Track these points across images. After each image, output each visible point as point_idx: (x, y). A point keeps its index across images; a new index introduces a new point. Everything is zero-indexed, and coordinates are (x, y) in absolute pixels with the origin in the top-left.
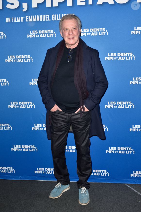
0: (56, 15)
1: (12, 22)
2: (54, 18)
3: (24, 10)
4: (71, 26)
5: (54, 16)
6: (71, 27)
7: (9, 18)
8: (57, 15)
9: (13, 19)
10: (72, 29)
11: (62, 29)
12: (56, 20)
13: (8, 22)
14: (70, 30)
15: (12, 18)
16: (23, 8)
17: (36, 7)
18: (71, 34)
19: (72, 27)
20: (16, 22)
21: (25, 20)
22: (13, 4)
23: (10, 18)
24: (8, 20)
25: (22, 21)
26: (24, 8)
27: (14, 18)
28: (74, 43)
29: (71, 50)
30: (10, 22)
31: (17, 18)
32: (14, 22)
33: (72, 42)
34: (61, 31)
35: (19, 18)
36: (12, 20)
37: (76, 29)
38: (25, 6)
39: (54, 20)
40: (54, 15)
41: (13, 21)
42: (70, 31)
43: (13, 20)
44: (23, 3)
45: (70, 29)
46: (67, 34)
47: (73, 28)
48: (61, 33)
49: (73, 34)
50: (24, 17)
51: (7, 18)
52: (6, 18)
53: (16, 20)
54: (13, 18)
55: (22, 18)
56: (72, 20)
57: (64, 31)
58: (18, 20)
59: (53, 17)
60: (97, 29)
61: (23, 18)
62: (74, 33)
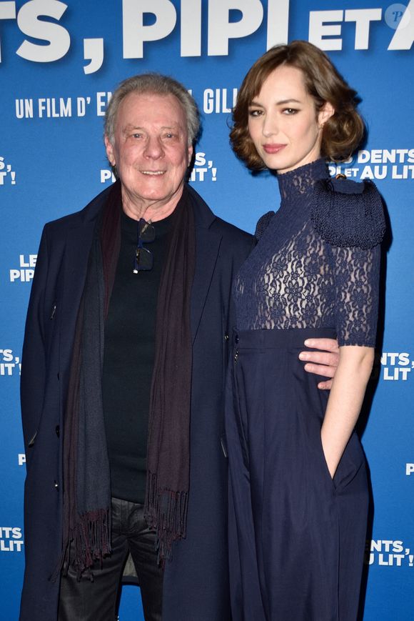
0: (218, 91)
1: (41, 116)
2: (211, 102)
3: (89, 70)
4: (156, 122)
5: (212, 96)
6: (159, 126)
7: (26, 101)
8: (225, 91)
9: (45, 104)
10: (159, 138)
11: (115, 132)
12: (218, 111)
13: (21, 116)
14: (154, 137)
15: (41, 101)
16: (86, 58)
17: (139, 54)
18: (155, 153)
19: (163, 128)
20: (58, 115)
21: (91, 108)
22: (46, 43)
23: (31, 100)
24: (24, 108)
25: (80, 114)
26: (89, 61)
27: (48, 100)
28: (161, 195)
29: (146, 226)
30: (31, 116)
31: (62, 100)
32: (49, 115)
33: (152, 187)
34: (109, 139)
35: (69, 100)
36: (41, 108)
37: (177, 137)
38: (94, 50)
39: (210, 111)
40: (210, 91)
41: (45, 112)
42: (154, 142)
43: (44, 108)
44: (85, 40)
45: (151, 133)
46: (136, 152)
47: (164, 132)
48: (110, 149)
49: (162, 154)
50: (89, 99)
51: (22, 101)
52: (17, 101)
53: (58, 111)
54: (44, 100)
55: (79, 99)
56: (166, 98)
57: (123, 138)
58: (66, 110)
59: (209, 98)
60: (386, 152)
61: (86, 102)
62: (166, 152)
